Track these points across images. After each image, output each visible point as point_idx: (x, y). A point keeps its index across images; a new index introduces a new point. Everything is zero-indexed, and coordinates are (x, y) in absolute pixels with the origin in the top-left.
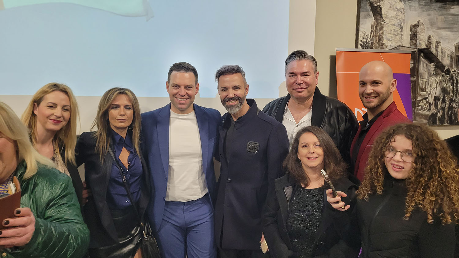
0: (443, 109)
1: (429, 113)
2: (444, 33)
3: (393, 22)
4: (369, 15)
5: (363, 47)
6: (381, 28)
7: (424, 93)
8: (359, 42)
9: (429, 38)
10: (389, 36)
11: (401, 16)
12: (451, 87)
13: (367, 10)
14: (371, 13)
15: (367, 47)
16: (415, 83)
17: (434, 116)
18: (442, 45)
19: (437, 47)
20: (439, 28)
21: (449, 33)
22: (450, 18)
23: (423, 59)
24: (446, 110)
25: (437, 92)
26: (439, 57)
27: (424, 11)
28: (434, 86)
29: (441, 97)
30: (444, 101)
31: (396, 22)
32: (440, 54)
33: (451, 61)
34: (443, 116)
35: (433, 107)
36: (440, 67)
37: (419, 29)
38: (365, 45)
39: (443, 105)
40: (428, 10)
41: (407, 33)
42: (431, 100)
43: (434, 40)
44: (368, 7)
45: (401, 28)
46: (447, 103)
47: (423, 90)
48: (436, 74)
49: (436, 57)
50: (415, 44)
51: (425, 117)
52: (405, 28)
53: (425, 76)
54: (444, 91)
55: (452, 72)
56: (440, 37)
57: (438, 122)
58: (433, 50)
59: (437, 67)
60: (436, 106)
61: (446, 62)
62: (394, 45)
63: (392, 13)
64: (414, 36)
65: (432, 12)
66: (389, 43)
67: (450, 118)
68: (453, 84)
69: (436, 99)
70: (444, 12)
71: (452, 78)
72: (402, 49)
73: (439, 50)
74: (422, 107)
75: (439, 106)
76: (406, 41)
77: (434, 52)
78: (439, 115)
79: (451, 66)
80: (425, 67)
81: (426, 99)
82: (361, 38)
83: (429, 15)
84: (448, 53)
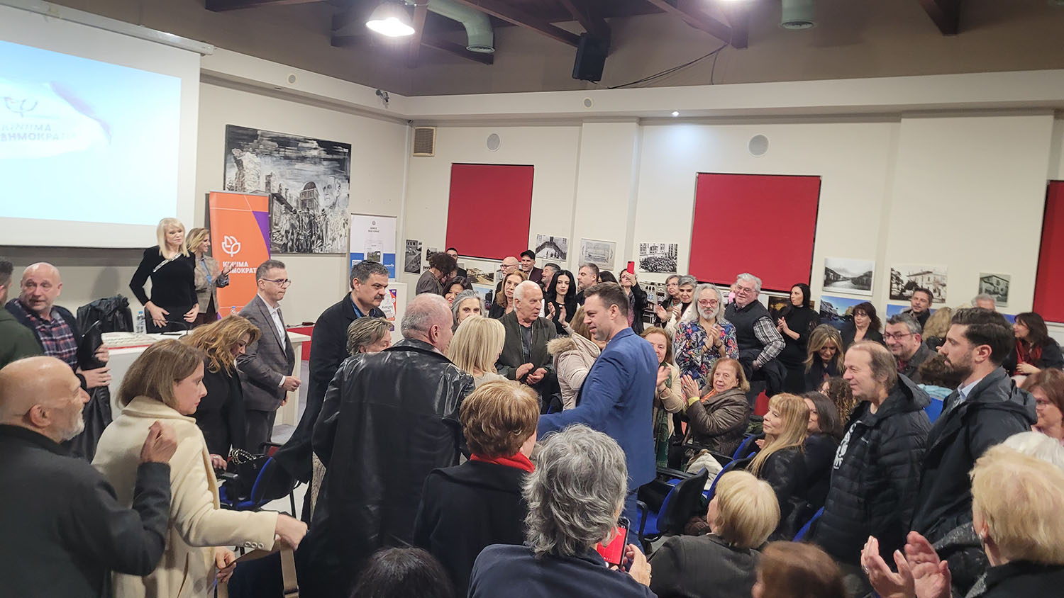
0: (293, 240)
1: (282, 243)
2: (291, 182)
3: (251, 173)
4: (233, 166)
5: (229, 190)
6: (243, 176)
7: (277, 227)
8: (226, 186)
9: (280, 186)
10: (249, 182)
11: (258, 168)
12: (298, 224)
13: (232, 162)
14: (235, 164)
15: (232, 190)
16: (271, 219)
17: (285, 245)
18: (289, 192)
19: (286, 192)
20: (287, 179)
21: (295, 183)
22: (296, 171)
23: (276, 201)
24: (295, 241)
25: (287, 227)
26: (288, 201)
27: (275, 166)
28: (285, 222)
29: (291, 231)
30: (292, 234)
31: (255, 172)
32: (288, 198)
33: (298, 204)
34: (292, 245)
35: (284, 238)
36: (289, 208)
37: (272, 179)
38: (231, 188)
39: (292, 237)
40: (279, 165)
41: (263, 181)
42: (283, 233)
43: (284, 187)
44: (233, 160)
45: (259, 177)
46: (295, 236)
47: (276, 225)
48: (286, 213)
49: (286, 200)
50: (270, 190)
51: (279, 245)
52: (261, 177)
53: (278, 214)
54: (293, 226)
55: (298, 212)
56: (288, 186)
57: (289, 250)
58: (283, 195)
59: (286, 208)
60: (287, 238)
61: (294, 204)
62: (254, 189)
63: (251, 166)
64: (268, 184)
65: (282, 167)
66: (250, 188)
67: (298, 247)
68: (299, 221)
69: (287, 232)
70: (290, 167)
71: (298, 216)
72: (259, 193)
73: (288, 195)
74: (276, 239)
75: (289, 238)
76: (263, 187)
77: (284, 196)
78: (290, 244)
79: (298, 208)
80: (277, 207)
81: (279, 231)
82: (227, 183)
83: (280, 168)
84: (294, 197)
